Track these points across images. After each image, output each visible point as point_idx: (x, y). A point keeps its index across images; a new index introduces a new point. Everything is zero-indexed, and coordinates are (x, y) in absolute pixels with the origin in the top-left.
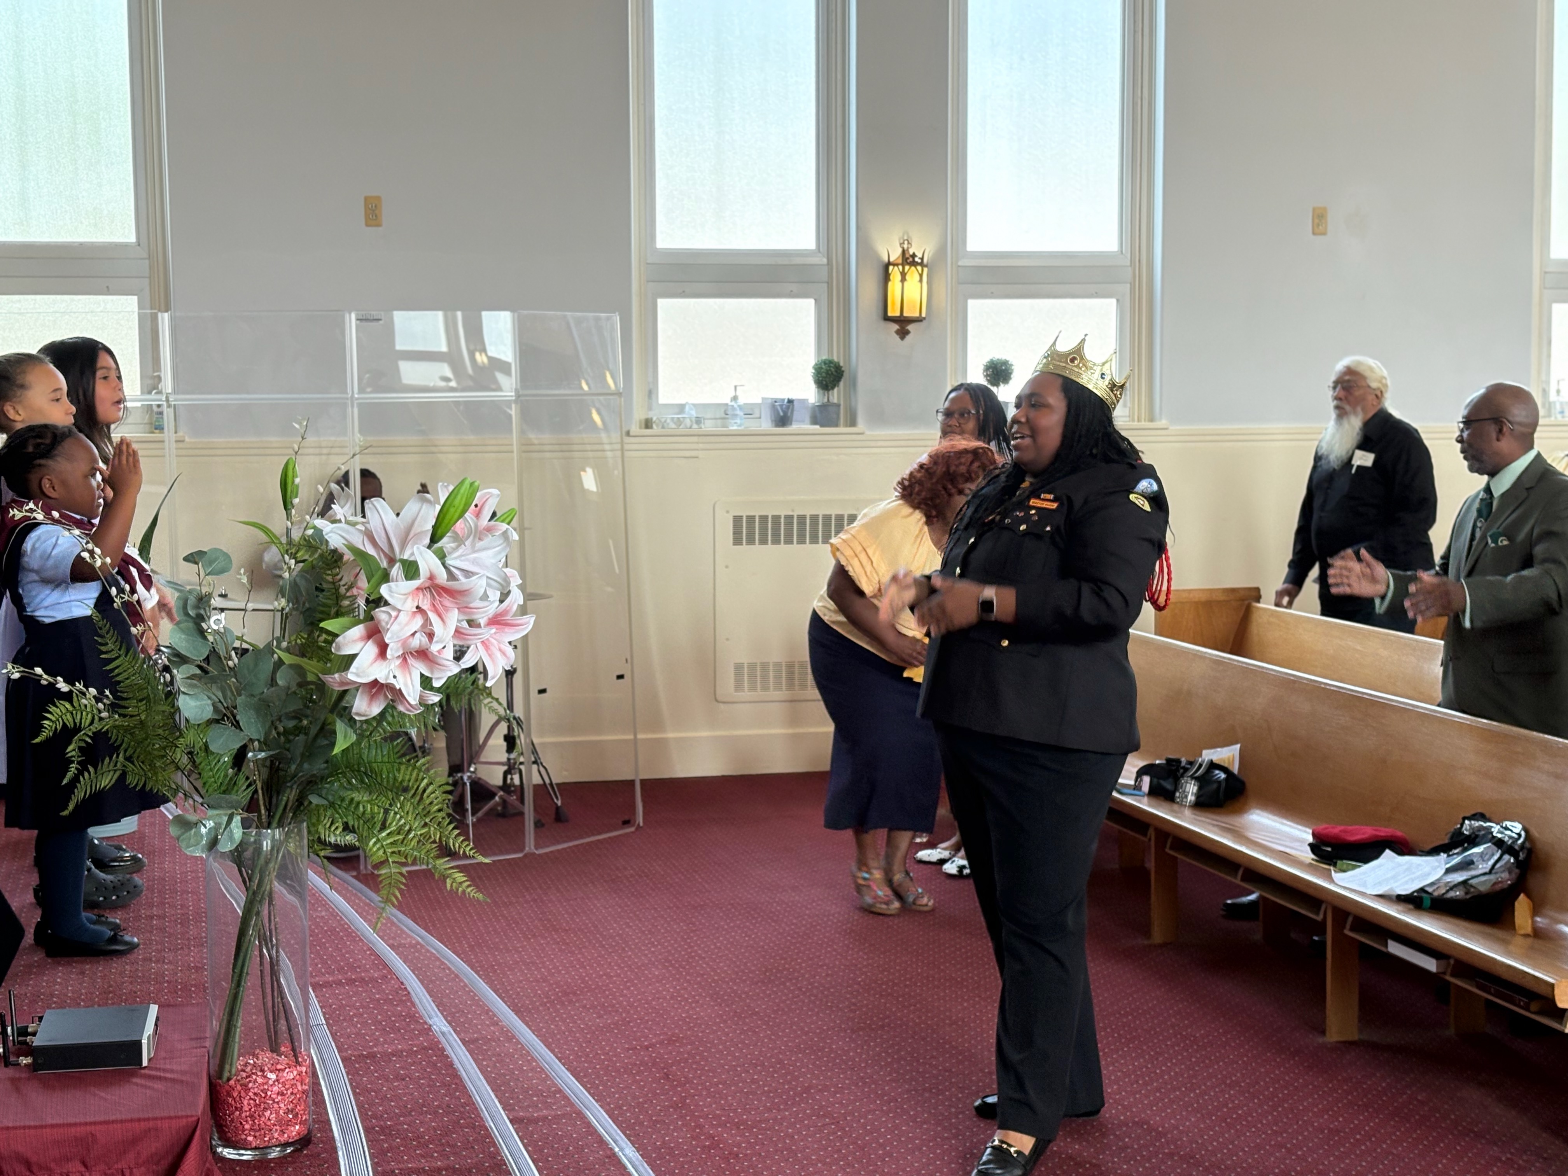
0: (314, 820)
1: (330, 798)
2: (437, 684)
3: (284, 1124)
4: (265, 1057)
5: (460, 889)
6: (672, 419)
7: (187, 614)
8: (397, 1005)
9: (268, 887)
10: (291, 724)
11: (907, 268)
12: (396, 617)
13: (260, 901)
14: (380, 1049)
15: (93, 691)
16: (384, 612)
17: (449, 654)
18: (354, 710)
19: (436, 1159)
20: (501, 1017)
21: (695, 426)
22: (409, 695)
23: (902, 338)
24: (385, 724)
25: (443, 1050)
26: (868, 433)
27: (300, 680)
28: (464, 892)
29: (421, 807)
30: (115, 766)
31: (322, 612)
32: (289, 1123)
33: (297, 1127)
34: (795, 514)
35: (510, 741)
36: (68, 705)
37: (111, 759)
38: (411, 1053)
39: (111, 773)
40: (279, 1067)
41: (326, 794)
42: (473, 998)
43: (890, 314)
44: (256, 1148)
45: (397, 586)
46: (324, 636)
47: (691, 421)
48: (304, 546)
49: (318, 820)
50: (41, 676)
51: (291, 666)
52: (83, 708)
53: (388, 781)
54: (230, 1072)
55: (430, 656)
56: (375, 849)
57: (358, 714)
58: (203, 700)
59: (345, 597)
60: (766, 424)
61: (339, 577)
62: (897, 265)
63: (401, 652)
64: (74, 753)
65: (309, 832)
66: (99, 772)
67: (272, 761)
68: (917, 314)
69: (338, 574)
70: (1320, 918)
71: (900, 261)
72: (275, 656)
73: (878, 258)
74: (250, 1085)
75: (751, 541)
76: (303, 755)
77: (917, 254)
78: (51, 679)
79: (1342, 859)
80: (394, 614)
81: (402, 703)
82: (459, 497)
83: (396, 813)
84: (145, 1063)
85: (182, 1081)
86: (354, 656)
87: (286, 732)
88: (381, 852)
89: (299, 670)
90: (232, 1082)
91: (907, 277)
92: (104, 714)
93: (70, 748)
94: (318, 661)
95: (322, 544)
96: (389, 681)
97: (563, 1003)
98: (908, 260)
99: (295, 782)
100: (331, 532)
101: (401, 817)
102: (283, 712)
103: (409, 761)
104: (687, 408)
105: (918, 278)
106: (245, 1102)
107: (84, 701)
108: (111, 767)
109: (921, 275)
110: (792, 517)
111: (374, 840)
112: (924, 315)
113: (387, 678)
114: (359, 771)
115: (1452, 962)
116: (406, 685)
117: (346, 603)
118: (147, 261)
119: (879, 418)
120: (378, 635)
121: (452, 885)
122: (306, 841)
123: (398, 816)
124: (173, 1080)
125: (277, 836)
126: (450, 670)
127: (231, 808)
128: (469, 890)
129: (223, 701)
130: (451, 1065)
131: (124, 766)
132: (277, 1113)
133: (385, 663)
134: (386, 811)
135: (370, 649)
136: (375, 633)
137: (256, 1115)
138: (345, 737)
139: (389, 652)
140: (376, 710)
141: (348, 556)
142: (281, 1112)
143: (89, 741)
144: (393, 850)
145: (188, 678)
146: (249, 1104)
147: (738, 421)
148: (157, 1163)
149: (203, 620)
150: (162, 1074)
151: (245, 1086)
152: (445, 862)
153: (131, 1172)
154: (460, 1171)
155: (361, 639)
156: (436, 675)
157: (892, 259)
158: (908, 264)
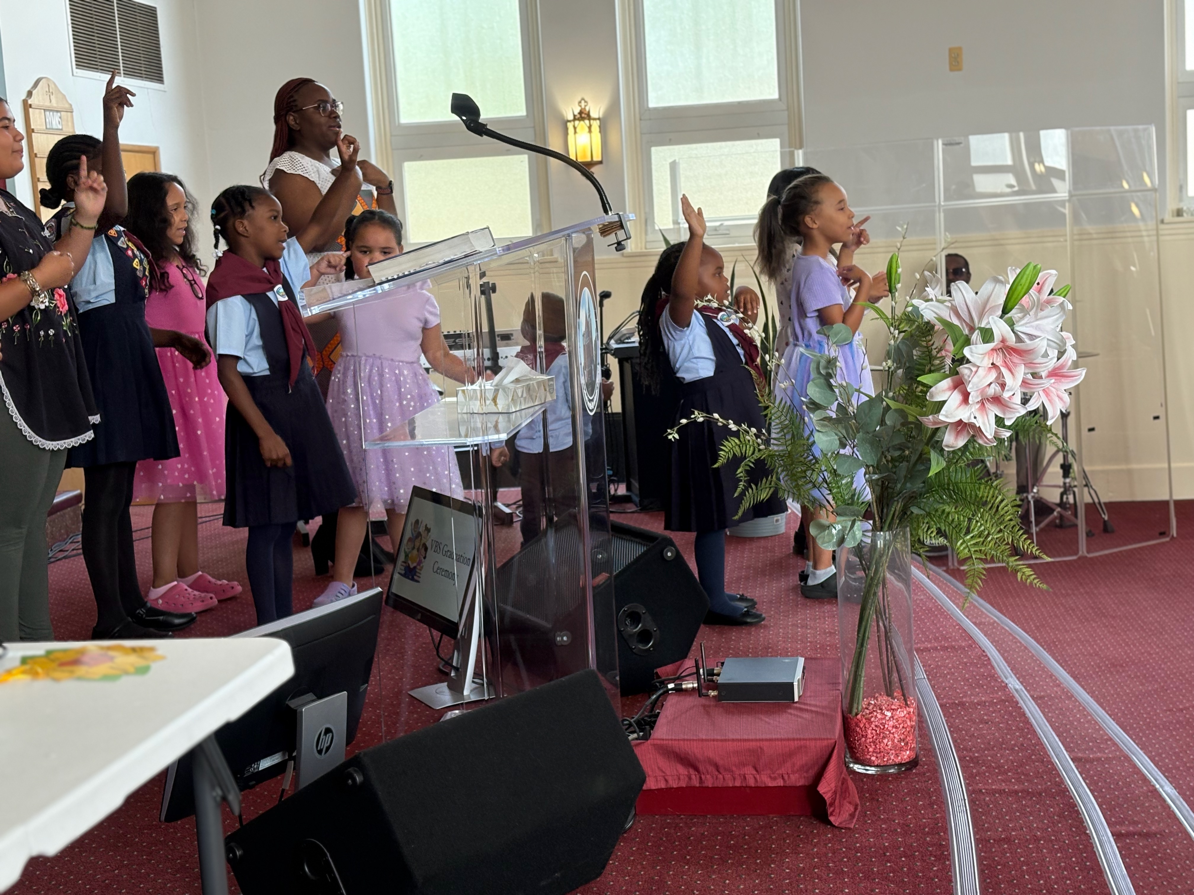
0: (915, 526)
1: (927, 509)
2: (1008, 423)
3: (898, 750)
4: (883, 699)
5: (1028, 581)
7: (820, 373)
8: (981, 667)
9: (882, 575)
10: (897, 454)
12: (976, 372)
13: (877, 585)
14: (968, 699)
15: (754, 430)
16: (966, 368)
17: (1018, 399)
18: (944, 443)
19: (1014, 784)
20: (1062, 681)
22: (987, 431)
24: (968, 454)
25: (1017, 703)
27: (903, 421)
28: (1031, 583)
29: (997, 517)
30: (770, 484)
31: (918, 370)
32: (901, 749)
33: (908, 752)
35: (1066, 469)
36: (737, 441)
37: (767, 479)
38: (992, 703)
39: (768, 490)
40: (893, 707)
41: (924, 506)
42: (1039, 666)
44: (877, 766)
45: (976, 348)
46: (921, 388)
48: (905, 319)
49: (918, 526)
50: (718, 419)
51: (896, 410)
52: (747, 442)
53: (971, 497)
54: (857, 709)
55: (1003, 401)
56: (962, 548)
57: (947, 446)
58: (832, 436)
59: (936, 358)
61: (931, 343)
63: (980, 399)
64: (741, 474)
65: (911, 535)
66: (759, 489)
67: (883, 482)
69: (930, 341)
72: (884, 403)
74: (873, 719)
76: (906, 477)
78: (724, 422)
80: (974, 369)
81: (981, 438)
82: (1025, 277)
83: (977, 522)
84: (796, 699)
85: (823, 714)
86: (944, 402)
87: (893, 460)
88: (966, 551)
89: (902, 413)
90: (859, 717)
92: (762, 447)
93: (739, 471)
94: (916, 407)
95: (918, 318)
96: (971, 421)
97: (1111, 673)
99: (900, 497)
100: (925, 308)
101: (981, 525)
102: (890, 445)
103: (987, 482)
106: (869, 732)
107: (748, 438)
108: (767, 485)
111: (961, 541)
113: (969, 418)
114: (948, 489)
116: (984, 424)
117: (937, 362)
118: (786, 112)
120: (962, 386)
121: (1022, 578)
122: (909, 541)
123: (979, 524)
124: (816, 712)
125: (888, 538)
126: (1019, 412)
127: (854, 515)
128: (1036, 581)
129: (846, 436)
130: (1024, 714)
131: (776, 484)
132: (893, 741)
133: (968, 407)
134: (970, 520)
135: (956, 397)
136: (960, 385)
137: (877, 742)
138: (938, 463)
139: (970, 398)
140: (961, 443)
141: (938, 326)
142: (896, 741)
143: (752, 465)
144: (976, 549)
145: (821, 420)
146: (872, 733)
148: (807, 772)
149: (831, 377)
150: (809, 708)
151: (869, 720)
152: (1016, 560)
153: (789, 777)
154: (1033, 794)
155: (949, 389)
156: (1008, 416)
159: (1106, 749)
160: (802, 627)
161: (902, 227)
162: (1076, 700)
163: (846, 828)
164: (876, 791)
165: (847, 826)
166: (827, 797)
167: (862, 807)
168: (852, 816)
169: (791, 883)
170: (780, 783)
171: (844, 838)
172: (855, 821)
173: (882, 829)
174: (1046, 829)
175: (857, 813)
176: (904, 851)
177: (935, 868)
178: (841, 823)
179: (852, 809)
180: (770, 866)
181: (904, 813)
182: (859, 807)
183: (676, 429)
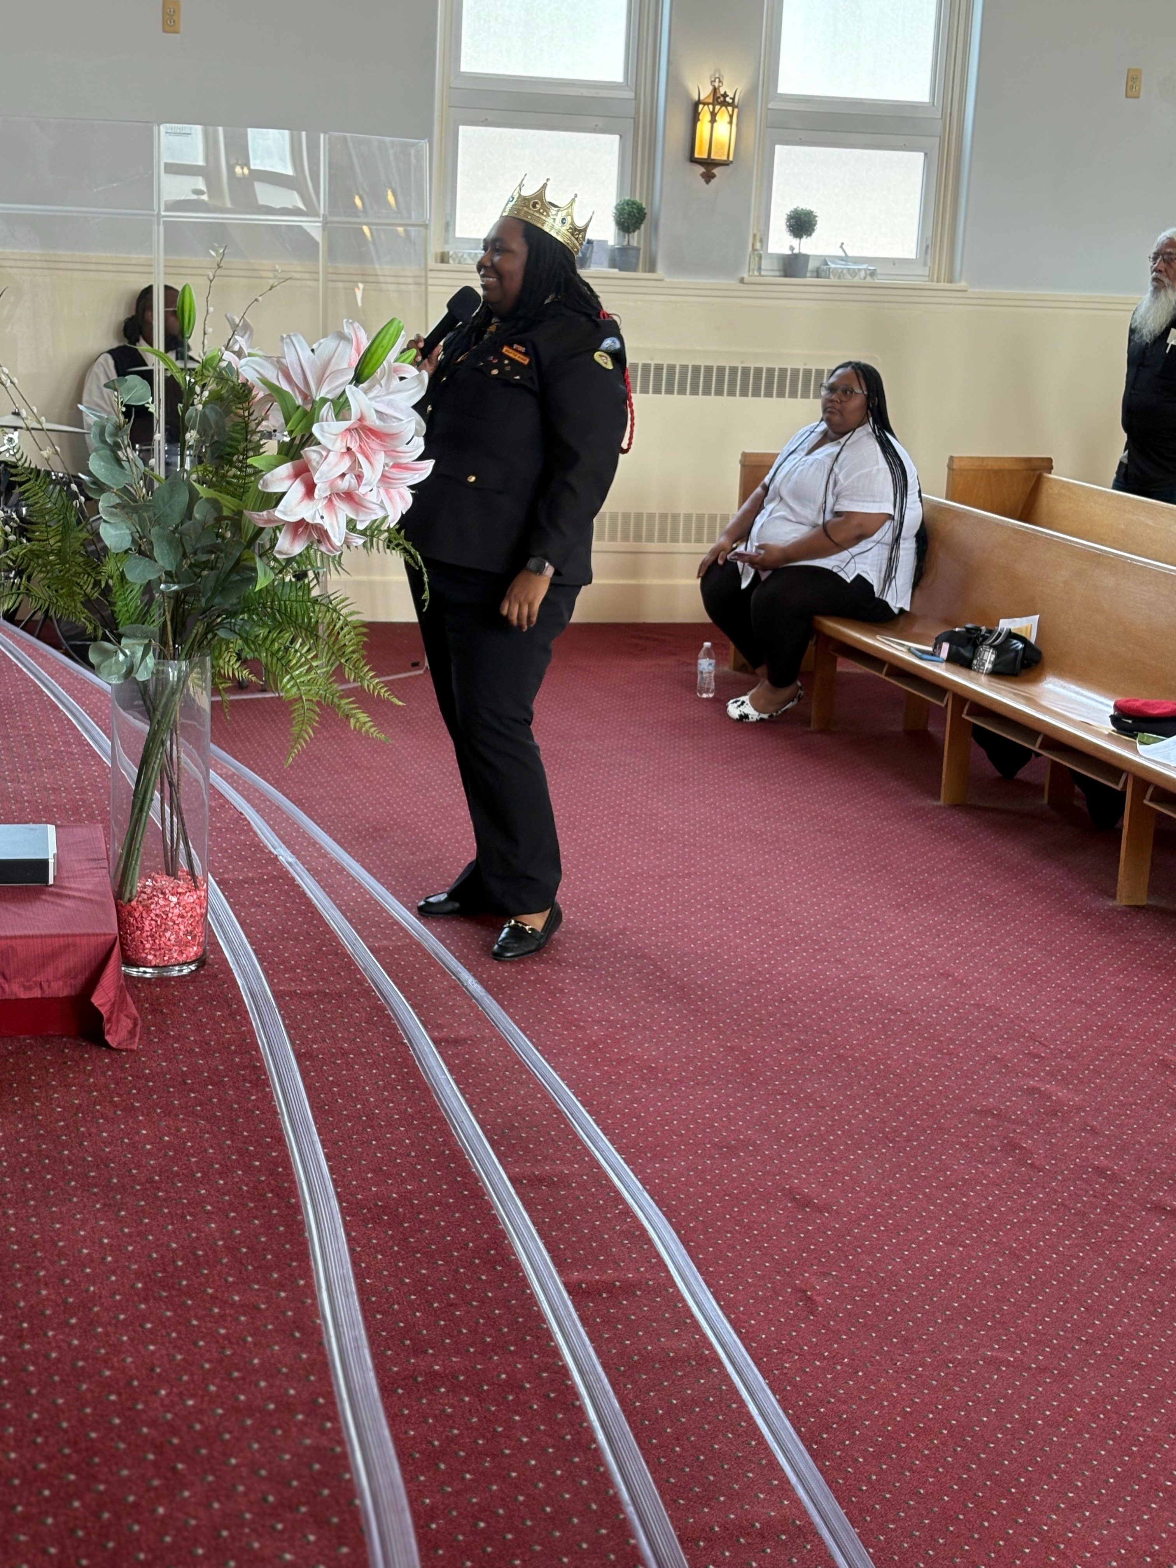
0: (216, 654)
2: (360, 527)
3: (183, 945)
4: (164, 881)
5: (363, 729)
6: (469, 254)
7: (104, 442)
10: (204, 558)
11: (717, 107)
12: (326, 457)
13: (163, 732)
14: (230, 876)
16: (314, 451)
18: (276, 549)
19: (306, 984)
22: (334, 536)
23: (708, 182)
25: (293, 879)
26: (667, 280)
27: (216, 515)
28: (367, 732)
29: (337, 647)
31: (231, 446)
32: (187, 944)
33: (195, 948)
38: (262, 882)
39: (14, 597)
40: (180, 890)
43: (697, 155)
44: (154, 967)
45: (327, 425)
49: (220, 653)
51: (209, 500)
53: (302, 621)
54: (131, 893)
55: (356, 499)
56: (289, 686)
57: (280, 552)
58: (122, 529)
59: (254, 432)
61: (249, 411)
62: (708, 104)
63: (328, 494)
65: (212, 665)
67: (182, 594)
68: (725, 158)
69: (247, 408)
70: (1119, 788)
71: (711, 100)
73: (688, 95)
74: (152, 906)
76: (213, 589)
77: (728, 93)
79: (1143, 732)
80: (323, 453)
81: (325, 544)
82: (388, 337)
83: (296, 651)
84: (51, 881)
85: (91, 900)
86: (283, 494)
88: (295, 690)
89: (215, 504)
90: (134, 903)
91: (718, 118)
92: (12, 538)
95: (233, 377)
96: (316, 522)
98: (719, 100)
99: (206, 616)
100: (243, 366)
101: (302, 655)
102: (199, 546)
105: (727, 119)
106: (147, 923)
109: (731, 117)
111: (288, 677)
112: (731, 159)
113: (314, 517)
114: (272, 608)
116: (332, 526)
117: (256, 438)
119: (680, 265)
120: (307, 474)
121: (355, 725)
122: (209, 674)
124: (81, 899)
125: (183, 668)
126: (373, 513)
127: (146, 637)
128: (372, 730)
129: (139, 531)
130: (304, 894)
132: (177, 934)
133: (311, 503)
134: (286, 649)
135: (297, 489)
136: (303, 473)
137: (157, 935)
138: (265, 574)
139: (316, 491)
140: (298, 549)
141: (260, 390)
142: (181, 933)
144: (306, 688)
145: (110, 507)
146: (150, 925)
148: (75, 978)
149: (120, 448)
150: (70, 893)
151: (147, 909)
152: (350, 703)
153: (49, 986)
154: (329, 996)
155: (289, 477)
156: (361, 517)
157: (702, 98)
158: (719, 104)
159: (394, 935)
160: (12, 781)
161: (216, 251)
162: (349, 875)
163: (126, 1050)
164: (158, 999)
165: (129, 1047)
166: (103, 1011)
167: (143, 1020)
168: (132, 1033)
169: (67, 1126)
170: (37, 993)
171: (126, 1063)
172: (137, 1040)
173: (174, 1049)
174: (354, 1040)
175: (138, 1029)
176: (209, 1077)
177: (253, 1098)
178: (119, 1044)
179: (131, 1026)
180: (33, 1104)
181: (199, 1027)
182: (139, 1022)
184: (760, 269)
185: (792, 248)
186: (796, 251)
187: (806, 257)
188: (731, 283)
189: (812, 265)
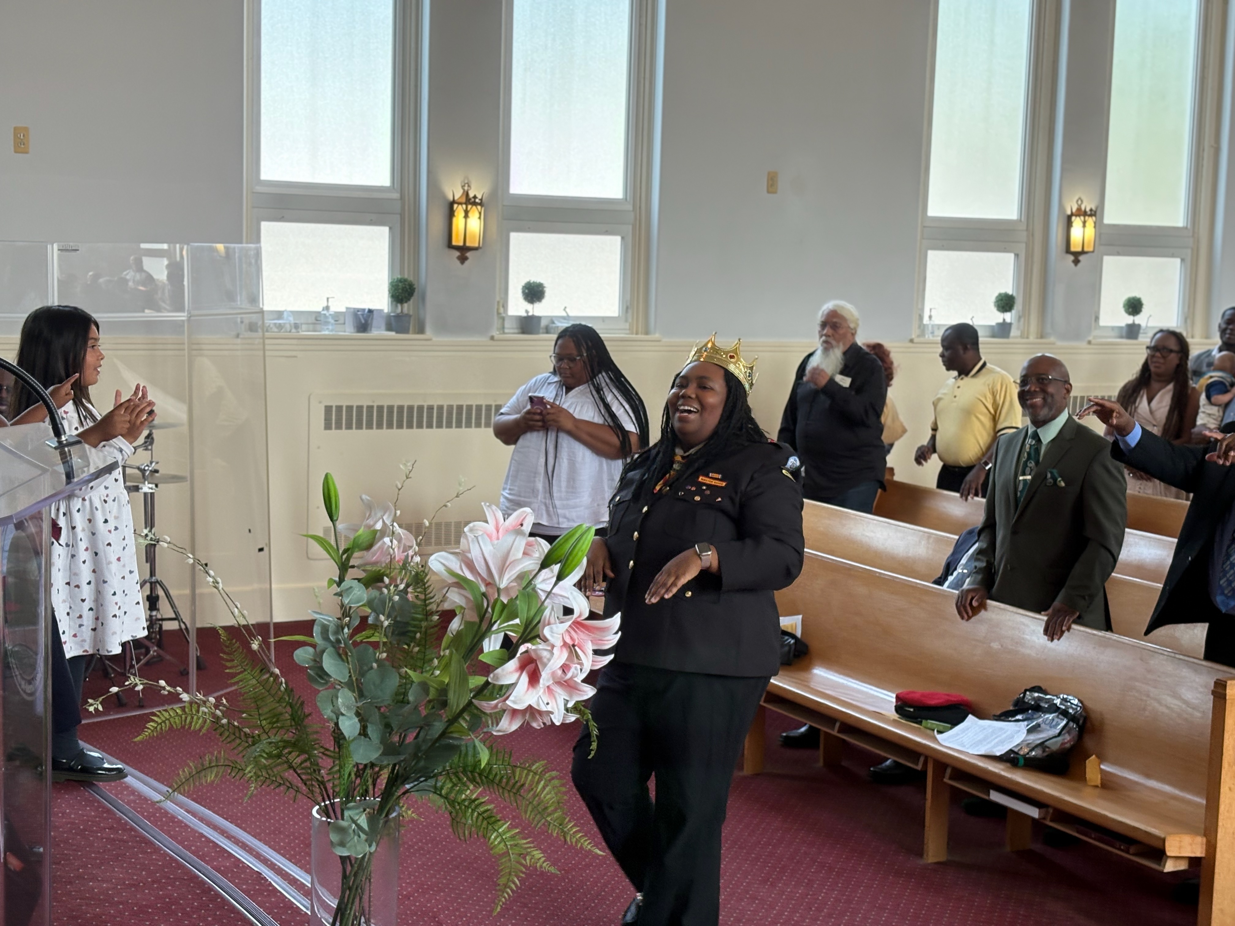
6: (275, 324)
11: (469, 207)
12: (552, 653)
15: (211, 699)
18: (495, 728)
21: (293, 330)
22: (555, 718)
23: (462, 262)
26: (434, 339)
34: (375, 405)
35: (152, 601)
43: (454, 243)
45: (557, 628)
47: (291, 326)
57: (498, 731)
60: (349, 330)
62: (461, 204)
63: (549, 682)
68: (476, 245)
70: (919, 767)
71: (464, 200)
73: (444, 197)
75: (339, 427)
77: (477, 196)
78: (171, 690)
79: (927, 719)
88: (502, 845)
91: (470, 214)
98: (470, 201)
104: (285, 315)
105: (477, 215)
109: (480, 213)
110: (372, 407)
111: (495, 834)
112: (481, 245)
113: (538, 703)
115: (1051, 811)
119: (443, 327)
120: (532, 666)
126: (587, 695)
128: (545, 864)
133: (536, 691)
135: (524, 679)
136: (529, 666)
139: (539, 683)
140: (514, 727)
147: (330, 327)
155: (516, 671)
157: (456, 198)
158: (471, 204)
183: (101, 699)
184: (503, 328)
185: (527, 312)
186: (530, 314)
187: (539, 318)
188: (483, 339)
189: (543, 323)
